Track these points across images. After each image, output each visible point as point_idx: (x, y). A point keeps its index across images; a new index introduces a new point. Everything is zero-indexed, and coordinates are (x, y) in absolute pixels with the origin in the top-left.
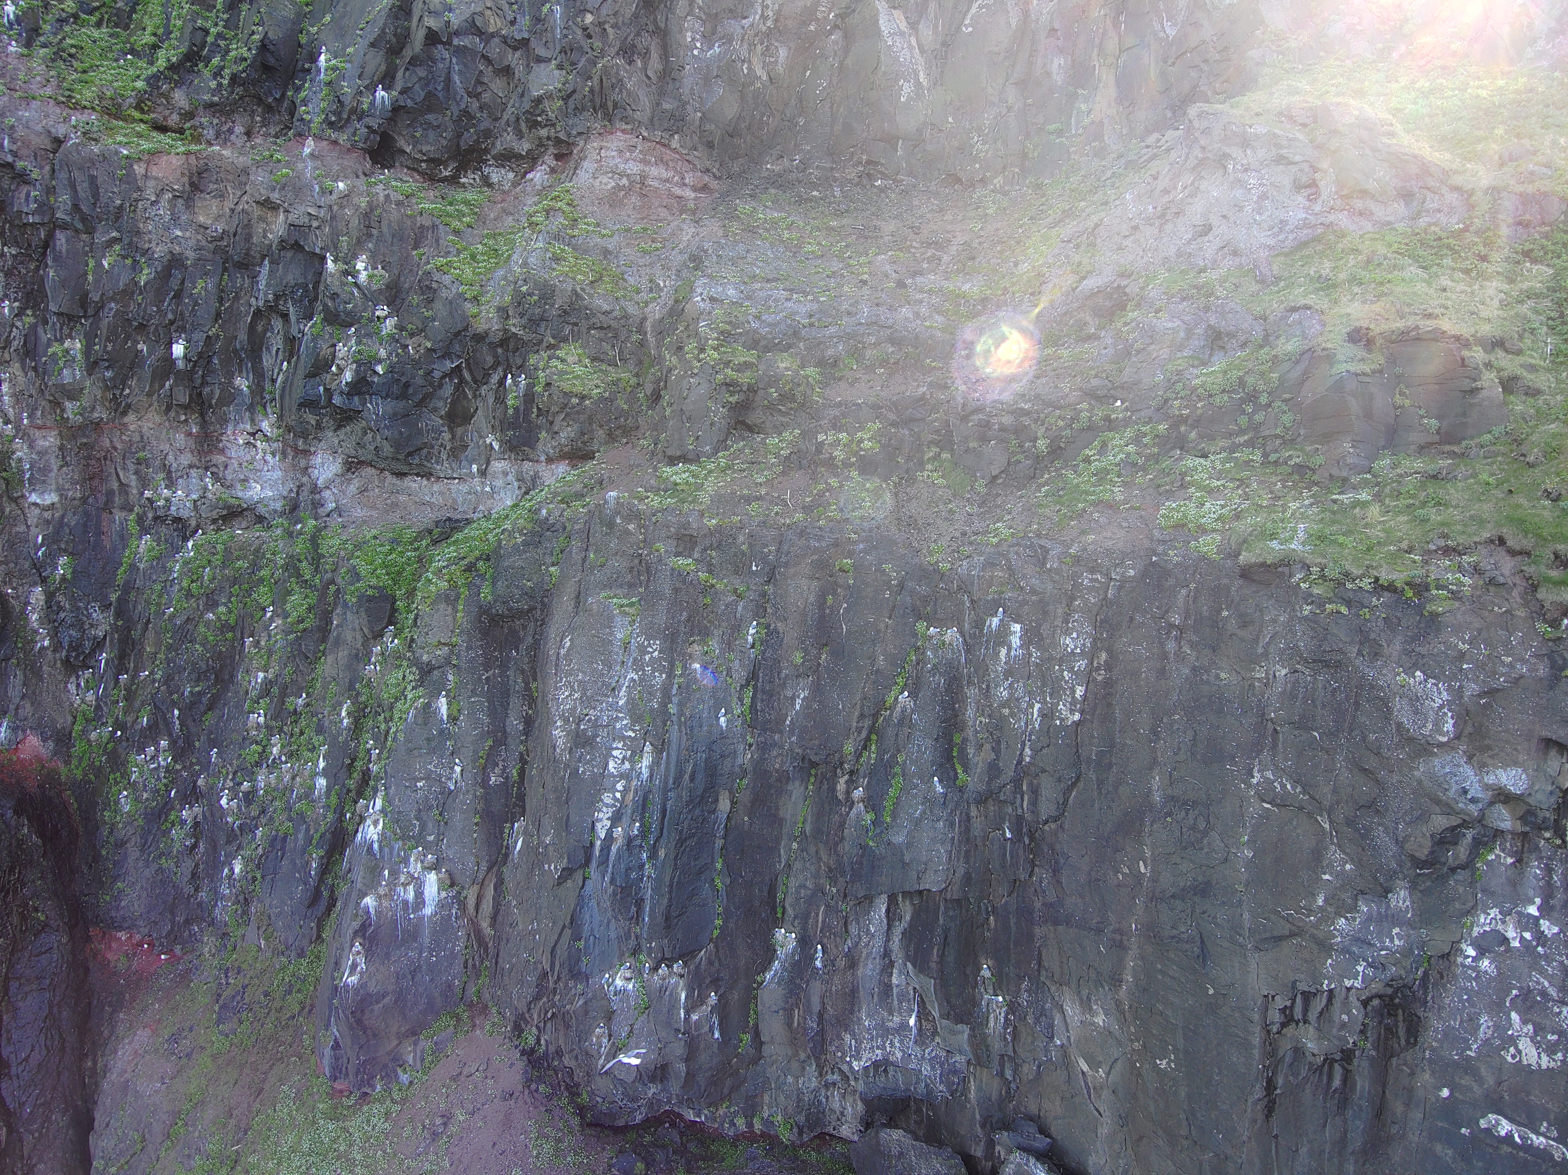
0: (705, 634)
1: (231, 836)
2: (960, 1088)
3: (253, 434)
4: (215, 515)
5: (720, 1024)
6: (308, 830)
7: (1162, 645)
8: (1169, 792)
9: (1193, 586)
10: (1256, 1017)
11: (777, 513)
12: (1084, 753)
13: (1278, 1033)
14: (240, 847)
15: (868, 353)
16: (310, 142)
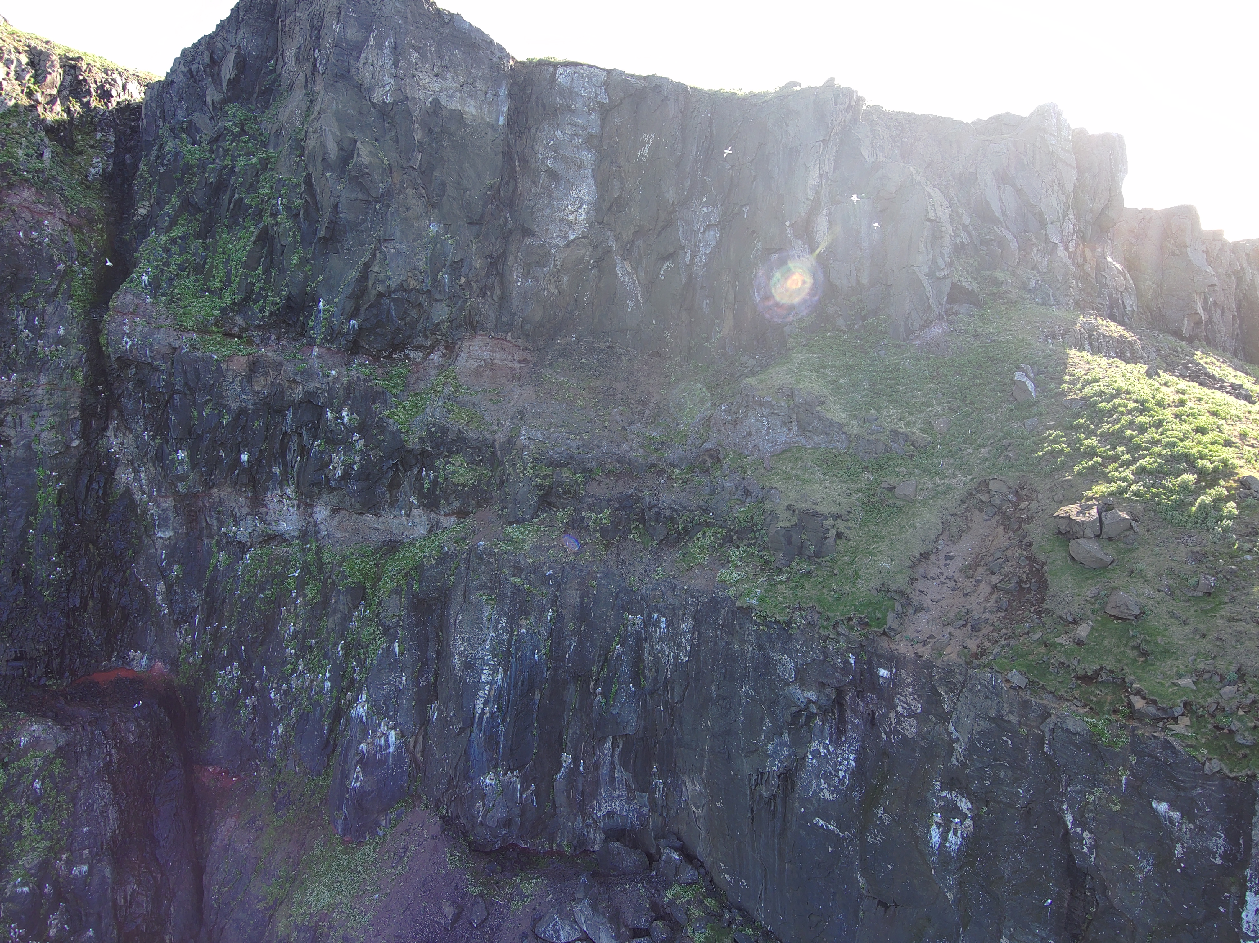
0: (528, 614)
1: (276, 713)
2: (646, 823)
3: (281, 496)
4: (261, 539)
5: (536, 799)
6: (322, 709)
7: (716, 631)
8: (718, 692)
9: (726, 608)
10: (747, 783)
11: (562, 555)
12: (690, 674)
13: (754, 789)
14: (281, 719)
15: (607, 466)
16: (316, 348)
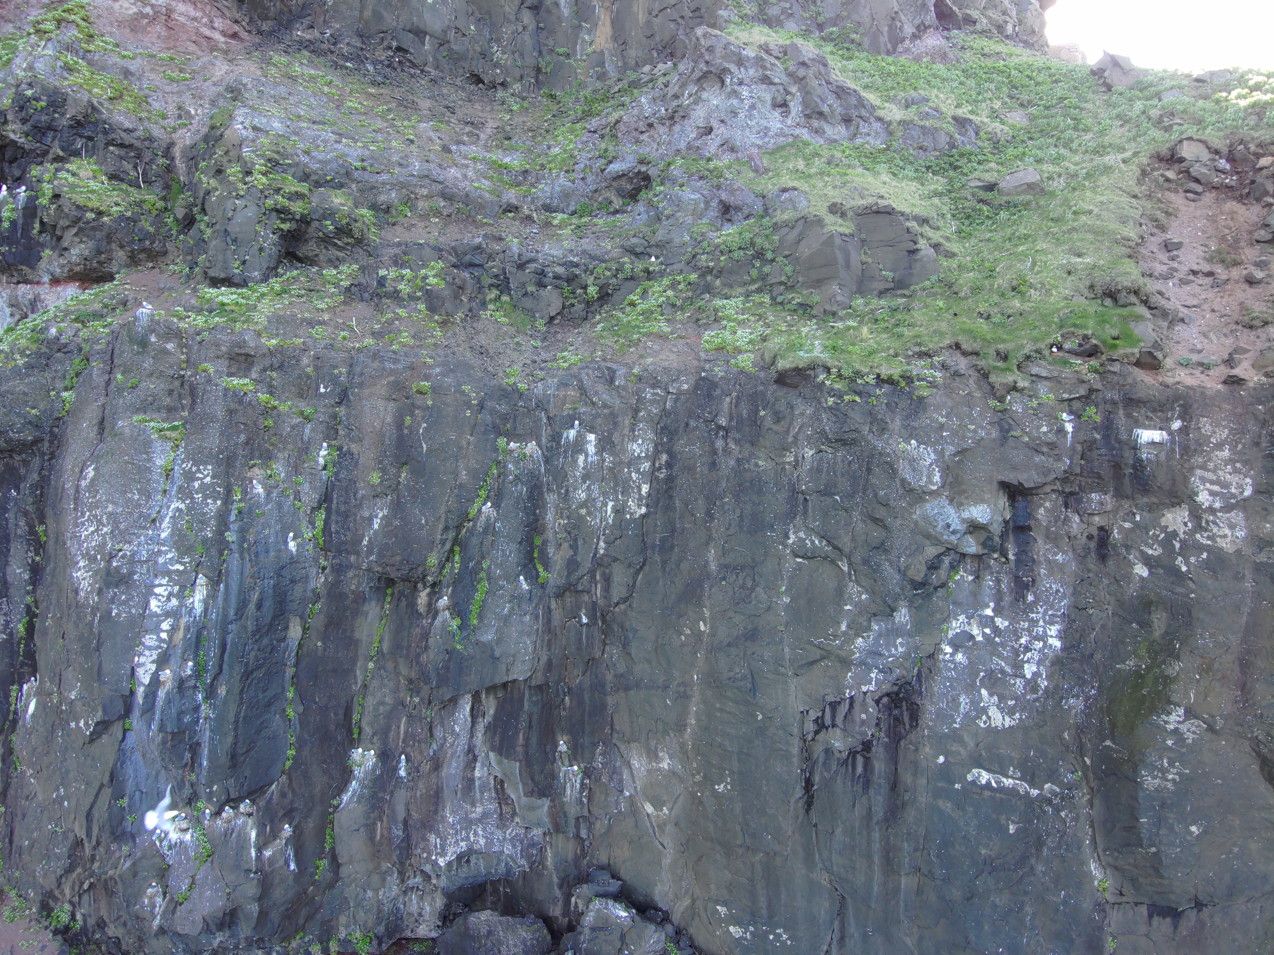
0: (267, 457)
2: (538, 858)
5: (296, 855)
7: (713, 443)
8: (722, 561)
9: (734, 394)
10: (795, 731)
11: (344, 338)
12: (648, 541)
13: (813, 740)
15: (421, 203)
